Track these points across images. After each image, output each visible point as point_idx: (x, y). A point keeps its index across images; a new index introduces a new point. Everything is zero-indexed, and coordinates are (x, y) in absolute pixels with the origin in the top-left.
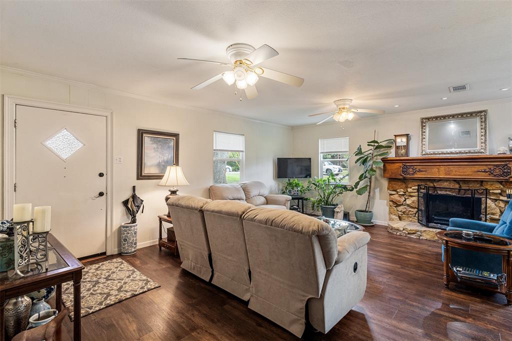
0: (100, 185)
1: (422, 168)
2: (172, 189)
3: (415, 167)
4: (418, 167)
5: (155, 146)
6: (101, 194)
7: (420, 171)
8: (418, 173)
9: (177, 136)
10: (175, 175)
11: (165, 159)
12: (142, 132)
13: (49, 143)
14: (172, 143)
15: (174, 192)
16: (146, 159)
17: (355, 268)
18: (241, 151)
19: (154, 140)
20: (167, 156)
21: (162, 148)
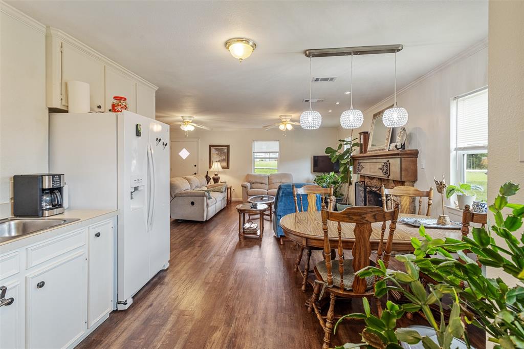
0: (195, 170)
2: (216, 173)
5: (217, 152)
6: (195, 174)
8: (362, 170)
9: (228, 147)
10: (217, 166)
11: (222, 158)
12: (211, 146)
13: (180, 154)
14: (226, 151)
15: (216, 175)
16: (213, 159)
17: (193, 203)
18: (276, 152)
19: (217, 150)
20: (223, 157)
21: (221, 153)
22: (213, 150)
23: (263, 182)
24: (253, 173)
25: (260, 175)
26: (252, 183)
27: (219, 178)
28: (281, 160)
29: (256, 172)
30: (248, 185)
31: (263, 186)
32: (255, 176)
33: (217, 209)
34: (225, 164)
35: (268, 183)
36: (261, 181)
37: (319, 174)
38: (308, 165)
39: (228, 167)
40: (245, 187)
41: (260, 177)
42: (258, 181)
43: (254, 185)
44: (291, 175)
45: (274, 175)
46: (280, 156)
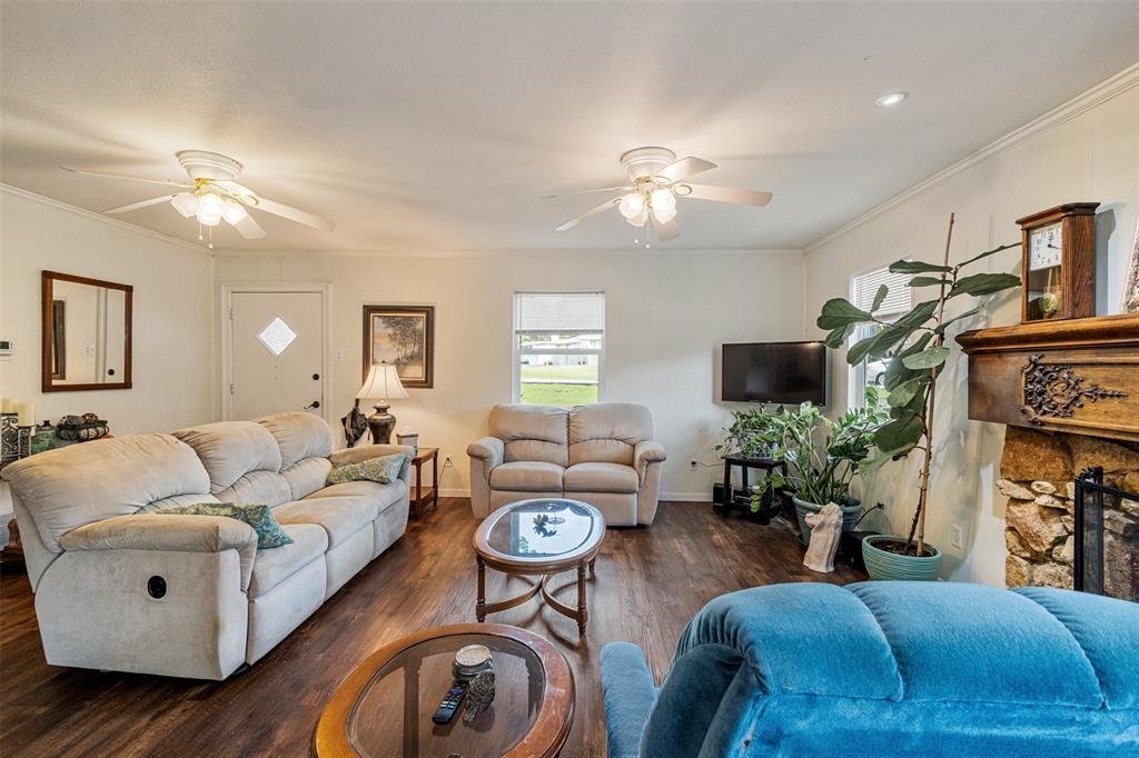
0: (314, 391)
1: (1108, 381)
2: (379, 405)
3: (1078, 373)
4: (1089, 372)
5: (390, 331)
6: (316, 405)
7: (1097, 395)
8: (1090, 406)
9: (429, 312)
10: (383, 382)
11: (409, 352)
12: (369, 310)
13: (263, 336)
14: (421, 325)
15: (381, 410)
16: (376, 354)
17: (157, 587)
18: (594, 332)
19: (390, 322)
20: (412, 349)
21: (404, 334)
22: (377, 322)
23: (550, 434)
24: (514, 404)
25: (536, 408)
26: (508, 440)
27: (393, 420)
28: (614, 360)
29: (526, 400)
30: (494, 447)
31: (549, 449)
32: (519, 415)
33: (335, 572)
34: (416, 372)
35: (565, 439)
36: (541, 433)
37: (747, 408)
38: (703, 375)
39: (428, 383)
40: (481, 458)
41: (539, 416)
42: (530, 431)
43: (517, 448)
44: (644, 408)
45: (586, 410)
46: (608, 343)
